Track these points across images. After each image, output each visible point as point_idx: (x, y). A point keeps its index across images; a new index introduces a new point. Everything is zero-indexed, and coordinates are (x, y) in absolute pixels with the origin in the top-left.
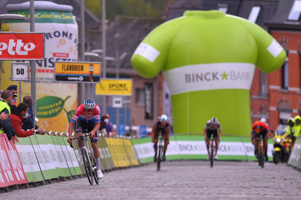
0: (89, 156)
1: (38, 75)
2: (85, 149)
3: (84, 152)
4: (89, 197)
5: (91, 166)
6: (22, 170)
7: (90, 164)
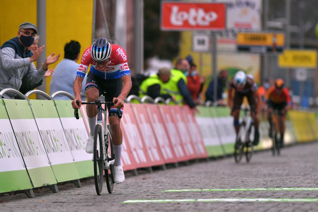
0: (105, 140)
1: (220, 46)
2: (101, 126)
3: (98, 131)
4: (272, 172)
5: (104, 159)
6: (202, 143)
7: (104, 155)
